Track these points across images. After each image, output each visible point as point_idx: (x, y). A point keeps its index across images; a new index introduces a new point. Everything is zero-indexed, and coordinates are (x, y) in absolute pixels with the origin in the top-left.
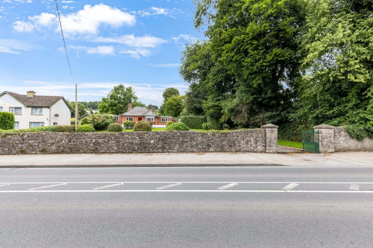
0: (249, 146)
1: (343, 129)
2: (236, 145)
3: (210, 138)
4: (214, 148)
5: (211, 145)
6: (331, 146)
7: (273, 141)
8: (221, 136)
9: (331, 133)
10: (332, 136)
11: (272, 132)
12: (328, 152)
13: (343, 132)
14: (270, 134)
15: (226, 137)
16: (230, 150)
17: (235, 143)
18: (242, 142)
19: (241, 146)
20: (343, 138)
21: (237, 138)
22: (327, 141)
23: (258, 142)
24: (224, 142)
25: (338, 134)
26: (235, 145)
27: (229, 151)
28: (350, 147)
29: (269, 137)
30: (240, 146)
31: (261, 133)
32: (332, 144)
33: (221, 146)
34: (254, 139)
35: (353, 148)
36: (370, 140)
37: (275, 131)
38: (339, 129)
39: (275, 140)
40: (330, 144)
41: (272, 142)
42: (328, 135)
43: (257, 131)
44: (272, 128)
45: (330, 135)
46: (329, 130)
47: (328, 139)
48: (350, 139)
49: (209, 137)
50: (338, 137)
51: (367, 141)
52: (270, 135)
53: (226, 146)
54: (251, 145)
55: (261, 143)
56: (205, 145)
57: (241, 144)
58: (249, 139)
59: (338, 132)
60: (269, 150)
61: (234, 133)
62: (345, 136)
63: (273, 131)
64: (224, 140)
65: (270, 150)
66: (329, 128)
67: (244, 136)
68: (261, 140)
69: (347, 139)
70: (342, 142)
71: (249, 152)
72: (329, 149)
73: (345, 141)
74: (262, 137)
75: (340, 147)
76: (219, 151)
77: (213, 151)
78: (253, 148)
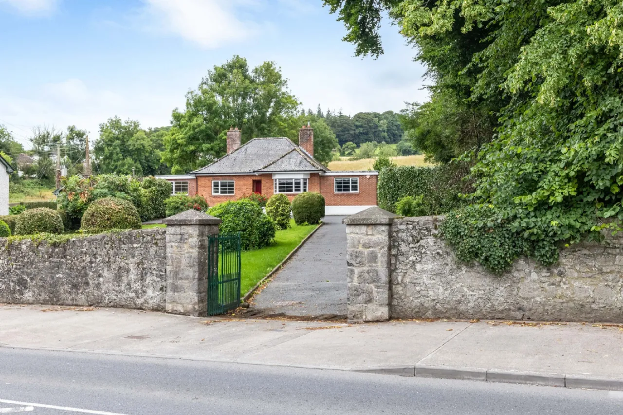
0: (123, 288)
1: (431, 226)
2: (91, 282)
3: (26, 260)
4: (34, 292)
5: (28, 280)
6: (375, 294)
7: (186, 273)
8: (53, 252)
9: (378, 244)
10: (379, 255)
11: (182, 239)
12: (364, 317)
13: (431, 240)
14: (177, 247)
15: (65, 257)
16: (72, 300)
17: (86, 275)
18: (106, 273)
19: (102, 286)
20: (430, 266)
21: (94, 260)
22: (360, 275)
23: (146, 274)
24: (58, 273)
25: (411, 245)
26: (87, 283)
27: (71, 302)
28: (459, 302)
29: (172, 257)
30: (98, 286)
31: (156, 244)
32: (378, 287)
33: (50, 284)
34: (138, 264)
35: (471, 304)
36: (545, 273)
37: (191, 236)
38: (414, 227)
39: (191, 266)
40: (372, 286)
41: (180, 275)
42: (366, 251)
43: (144, 237)
44: (180, 225)
45: (373, 252)
46: (370, 230)
47: (366, 268)
48: (459, 268)
49: (24, 257)
50: (412, 258)
51: (534, 276)
52: (174, 249)
53: (62, 284)
54: (129, 284)
55: (155, 278)
56: (13, 281)
57: (101, 279)
58: (123, 264)
59: (411, 239)
60: (173, 302)
61: (85, 243)
62: (438, 257)
63: (186, 237)
64: (59, 266)
65: (177, 303)
66: (368, 225)
67: (111, 252)
68: (155, 267)
69: (448, 268)
70: (425, 278)
71: (122, 306)
72: (369, 305)
73: (438, 274)
74: (159, 256)
75: (422, 299)
76: (45, 302)
77: (31, 299)
78: (133, 294)
